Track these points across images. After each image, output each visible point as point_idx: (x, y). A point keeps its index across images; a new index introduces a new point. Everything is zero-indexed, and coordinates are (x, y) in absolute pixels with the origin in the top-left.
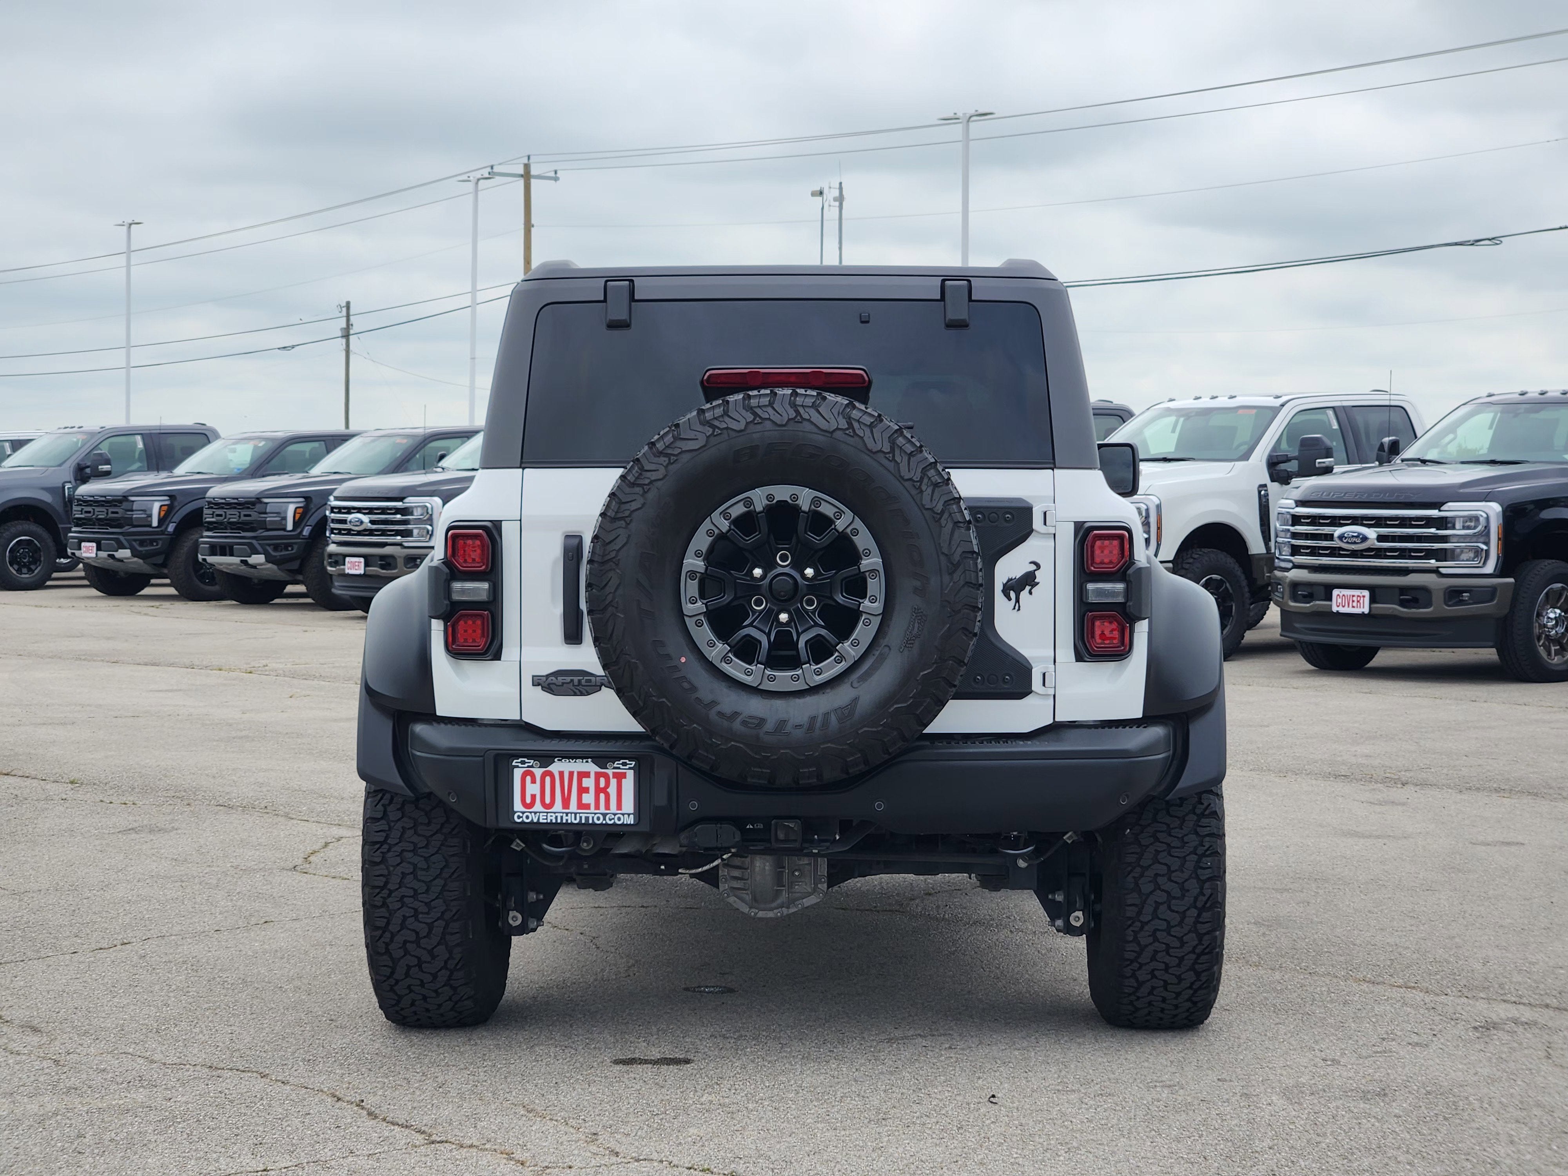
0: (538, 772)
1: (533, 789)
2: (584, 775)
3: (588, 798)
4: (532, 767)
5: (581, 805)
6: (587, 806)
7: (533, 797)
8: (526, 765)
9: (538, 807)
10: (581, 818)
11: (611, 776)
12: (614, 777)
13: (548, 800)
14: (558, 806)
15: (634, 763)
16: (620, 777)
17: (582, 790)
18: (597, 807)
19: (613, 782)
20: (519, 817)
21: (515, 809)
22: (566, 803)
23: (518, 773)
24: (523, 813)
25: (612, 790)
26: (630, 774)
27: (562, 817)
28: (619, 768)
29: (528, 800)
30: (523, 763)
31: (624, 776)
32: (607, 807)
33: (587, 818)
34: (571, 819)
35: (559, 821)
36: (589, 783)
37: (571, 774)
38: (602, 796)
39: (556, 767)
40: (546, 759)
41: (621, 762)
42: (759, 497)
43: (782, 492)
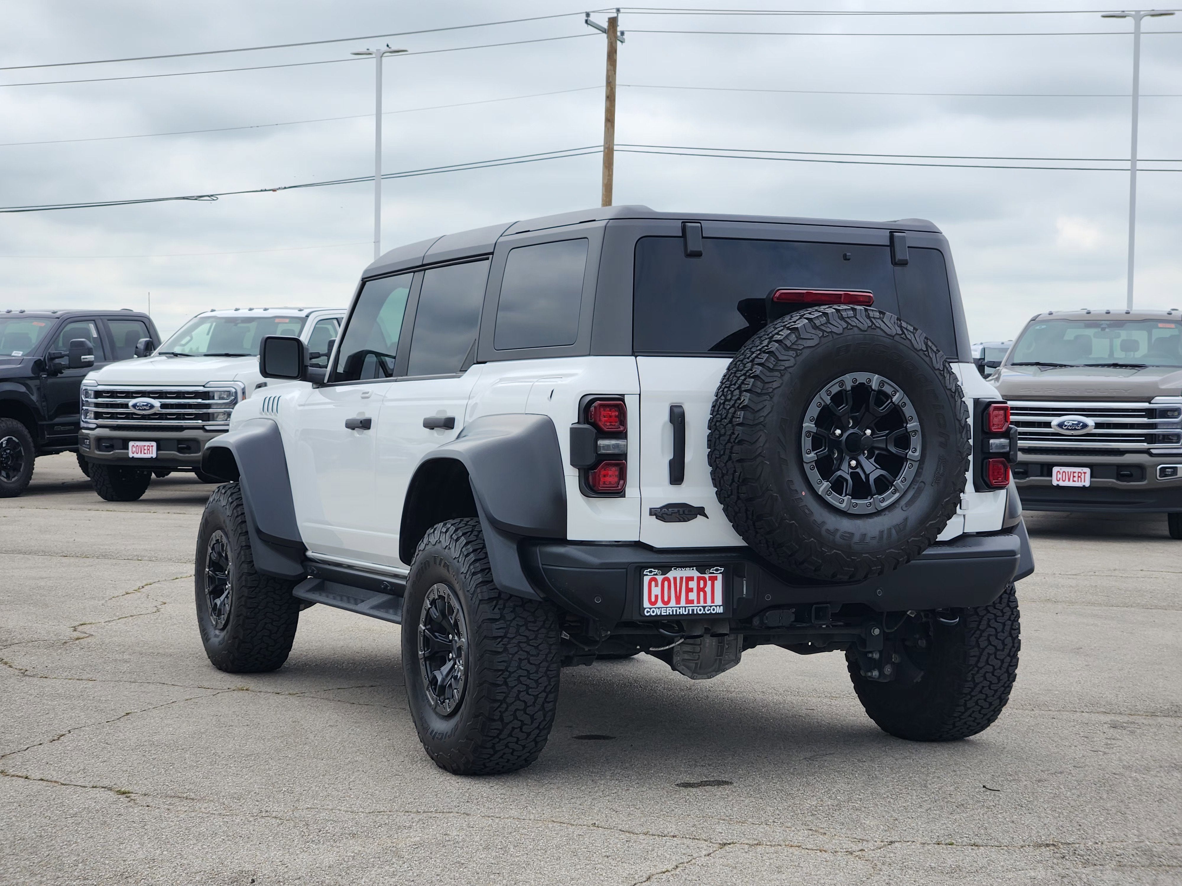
0: (660, 578)
1: (656, 591)
2: (690, 579)
3: (693, 596)
4: (656, 574)
5: (688, 601)
6: (692, 602)
7: (656, 596)
8: (652, 574)
9: (659, 604)
10: (689, 610)
11: (708, 580)
12: (709, 580)
13: (666, 599)
14: (673, 603)
15: (723, 569)
16: (713, 579)
17: (689, 590)
18: (699, 602)
19: (709, 583)
20: (648, 612)
21: (645, 606)
22: (678, 601)
23: (646, 579)
24: (650, 609)
25: (708, 589)
26: (720, 577)
27: (676, 611)
28: (713, 573)
29: (653, 599)
30: (651, 572)
31: (715, 578)
32: (705, 602)
33: (693, 610)
34: (682, 611)
35: (674, 613)
36: (693, 585)
37: (681, 578)
38: (702, 594)
39: (671, 575)
40: (665, 568)
41: (715, 569)
42: (849, 380)
43: (862, 377)
